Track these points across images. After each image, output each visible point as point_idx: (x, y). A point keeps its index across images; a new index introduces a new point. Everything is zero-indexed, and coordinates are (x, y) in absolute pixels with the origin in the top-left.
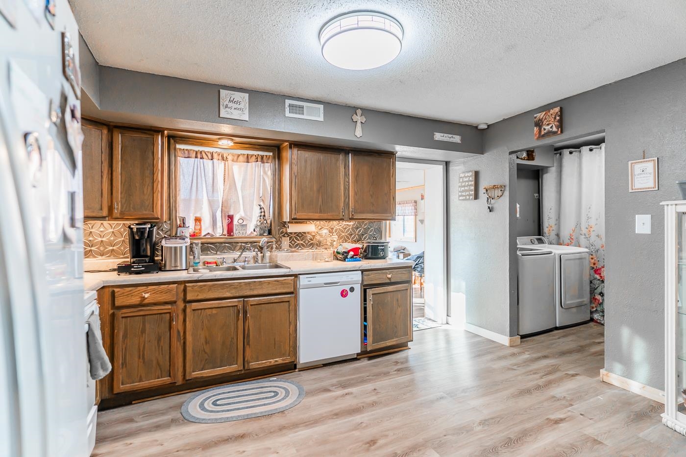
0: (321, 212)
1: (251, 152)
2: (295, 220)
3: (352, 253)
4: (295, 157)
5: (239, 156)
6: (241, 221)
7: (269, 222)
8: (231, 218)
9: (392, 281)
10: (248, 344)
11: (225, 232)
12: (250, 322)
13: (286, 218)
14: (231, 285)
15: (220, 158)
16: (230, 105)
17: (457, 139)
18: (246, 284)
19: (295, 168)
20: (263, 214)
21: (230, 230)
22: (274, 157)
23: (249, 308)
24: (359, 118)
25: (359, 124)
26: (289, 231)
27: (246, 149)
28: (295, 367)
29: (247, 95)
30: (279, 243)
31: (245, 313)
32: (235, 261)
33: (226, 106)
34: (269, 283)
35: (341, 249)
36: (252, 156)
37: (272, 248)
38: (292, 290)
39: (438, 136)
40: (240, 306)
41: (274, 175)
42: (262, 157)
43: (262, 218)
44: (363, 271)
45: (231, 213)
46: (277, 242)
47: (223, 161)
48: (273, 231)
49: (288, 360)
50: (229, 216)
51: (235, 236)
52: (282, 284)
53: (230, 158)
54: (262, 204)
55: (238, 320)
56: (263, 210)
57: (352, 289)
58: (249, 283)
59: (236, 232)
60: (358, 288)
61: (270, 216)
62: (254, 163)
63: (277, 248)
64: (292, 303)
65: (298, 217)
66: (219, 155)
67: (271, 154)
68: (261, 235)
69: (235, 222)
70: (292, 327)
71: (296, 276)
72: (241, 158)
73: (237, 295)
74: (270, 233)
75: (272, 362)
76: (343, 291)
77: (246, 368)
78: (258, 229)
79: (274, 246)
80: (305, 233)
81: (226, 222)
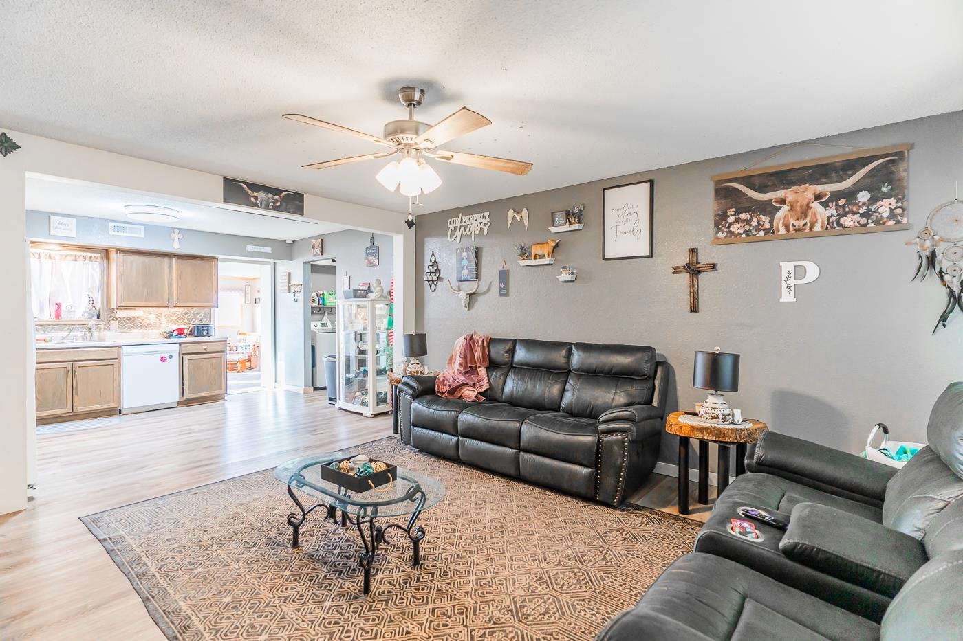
0: (146, 302)
1: (78, 253)
2: (120, 307)
3: (176, 333)
4: (121, 260)
5: (66, 256)
6: (69, 308)
7: (97, 309)
8: (59, 305)
9: (208, 351)
10: (77, 394)
11: (53, 316)
12: (78, 378)
13: (114, 306)
14: (61, 353)
15: (47, 257)
16: (59, 226)
17: (268, 250)
18: (74, 352)
19: (121, 269)
20: (91, 302)
21: (58, 315)
22: (102, 258)
23: (76, 369)
24: (176, 235)
25: (176, 240)
26: (117, 315)
27: (74, 251)
28: (120, 413)
29: (74, 220)
30: (108, 325)
31: (74, 372)
32: (63, 339)
33: (56, 228)
34: (95, 351)
35: (167, 330)
36: (80, 256)
37: (101, 329)
38: (116, 357)
39: (250, 248)
40: (70, 368)
41: (102, 271)
42: (90, 257)
43: (90, 305)
44: (180, 344)
45: (58, 302)
46: (105, 324)
47: (50, 261)
48: (101, 316)
49: (113, 405)
50: (57, 304)
51: (63, 319)
52: (108, 352)
53: (57, 257)
54: (90, 294)
55: (67, 376)
56: (91, 299)
57: (171, 357)
58: (77, 351)
59: (64, 317)
60: (176, 356)
61: (98, 304)
62: (82, 262)
63: (105, 329)
64: (116, 365)
65: (123, 305)
66: (46, 255)
67: (100, 255)
68: (89, 319)
69: (63, 308)
70: (116, 383)
71: (119, 347)
72: (69, 258)
73: (67, 360)
74: (98, 317)
75: (99, 407)
76: (162, 358)
77: (74, 410)
78: (86, 314)
79: (103, 328)
80: (134, 317)
81: (54, 308)
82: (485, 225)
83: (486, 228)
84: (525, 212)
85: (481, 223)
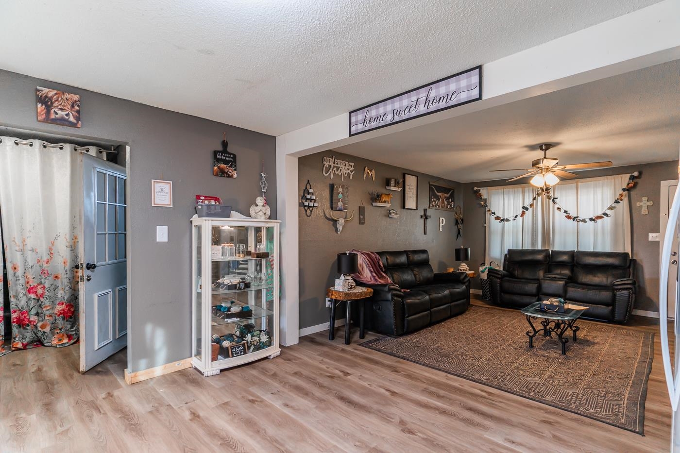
82: (352, 172)
83: (352, 174)
84: (373, 171)
85: (348, 169)
